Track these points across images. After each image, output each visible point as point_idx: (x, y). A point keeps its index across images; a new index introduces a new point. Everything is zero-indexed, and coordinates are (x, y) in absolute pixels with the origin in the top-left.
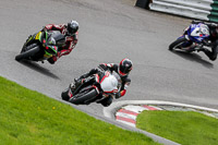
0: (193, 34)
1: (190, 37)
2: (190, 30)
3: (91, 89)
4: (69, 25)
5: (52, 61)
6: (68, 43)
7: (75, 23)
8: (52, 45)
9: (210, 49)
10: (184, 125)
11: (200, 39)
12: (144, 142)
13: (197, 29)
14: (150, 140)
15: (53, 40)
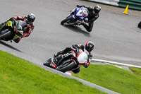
0: (78, 14)
1: (76, 16)
2: (76, 12)
3: (70, 62)
4: (29, 16)
5: (17, 41)
6: (28, 28)
7: (32, 15)
8: (20, 30)
9: (87, 24)
10: (103, 73)
11: (82, 18)
12: (77, 85)
13: (80, 11)
14: (81, 83)
15: (20, 27)
